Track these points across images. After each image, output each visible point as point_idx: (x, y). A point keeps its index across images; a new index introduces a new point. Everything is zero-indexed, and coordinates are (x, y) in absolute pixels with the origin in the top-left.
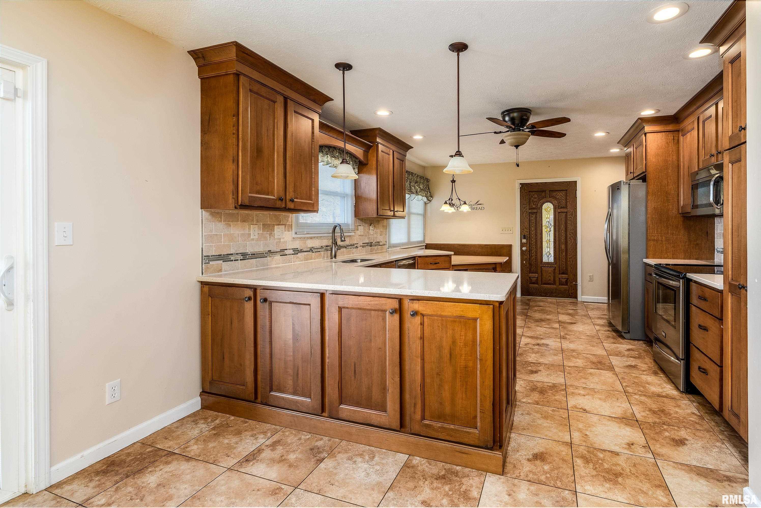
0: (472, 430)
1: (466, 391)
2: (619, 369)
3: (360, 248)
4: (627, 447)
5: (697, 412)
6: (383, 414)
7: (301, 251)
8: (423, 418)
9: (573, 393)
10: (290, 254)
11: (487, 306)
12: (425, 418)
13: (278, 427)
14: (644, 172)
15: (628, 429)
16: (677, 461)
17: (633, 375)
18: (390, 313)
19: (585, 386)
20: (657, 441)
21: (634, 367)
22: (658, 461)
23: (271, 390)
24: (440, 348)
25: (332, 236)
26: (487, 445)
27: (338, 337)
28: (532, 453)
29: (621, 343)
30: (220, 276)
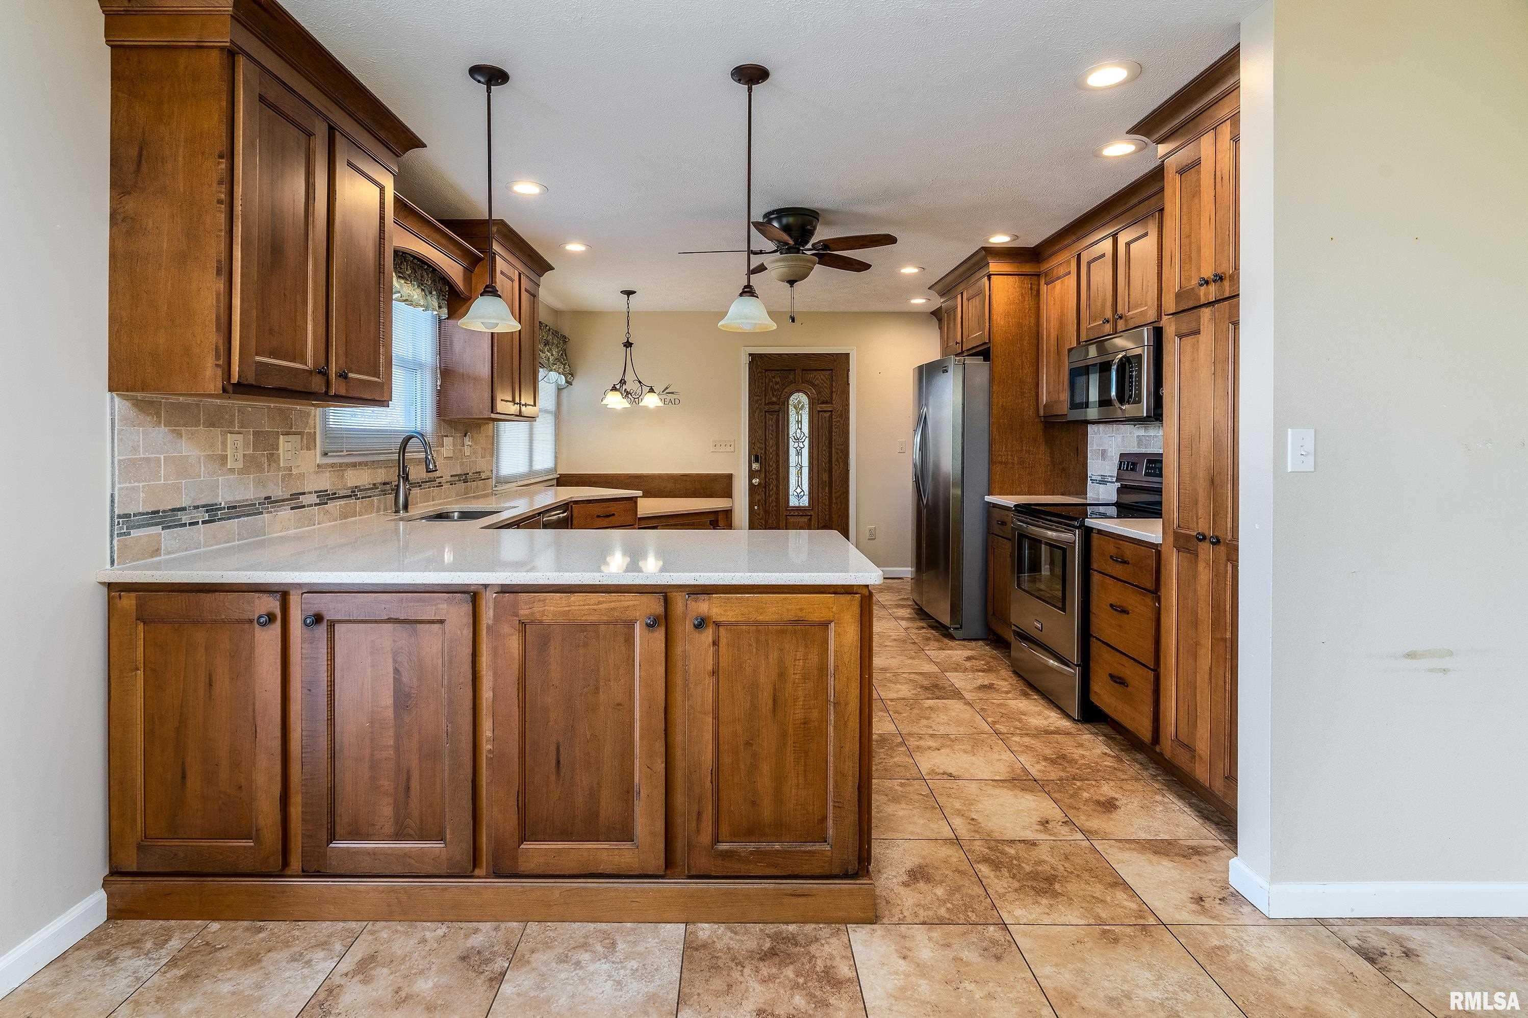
0: (817, 847)
1: (805, 771)
2: (969, 693)
3: (446, 486)
4: (1042, 828)
5: (1108, 751)
6: (628, 845)
7: (334, 497)
8: (716, 840)
9: (918, 747)
10: (311, 505)
11: (849, 597)
12: (720, 839)
13: (354, 923)
14: (985, 343)
15: (1029, 797)
16: (1120, 838)
17: (995, 701)
18: (648, 625)
19: (931, 732)
20: (1078, 809)
21: (989, 687)
22: (1095, 843)
23: (332, 838)
24: (753, 688)
25: (399, 460)
26: (847, 871)
27: (518, 689)
28: (904, 870)
29: (951, 648)
30: (157, 567)
